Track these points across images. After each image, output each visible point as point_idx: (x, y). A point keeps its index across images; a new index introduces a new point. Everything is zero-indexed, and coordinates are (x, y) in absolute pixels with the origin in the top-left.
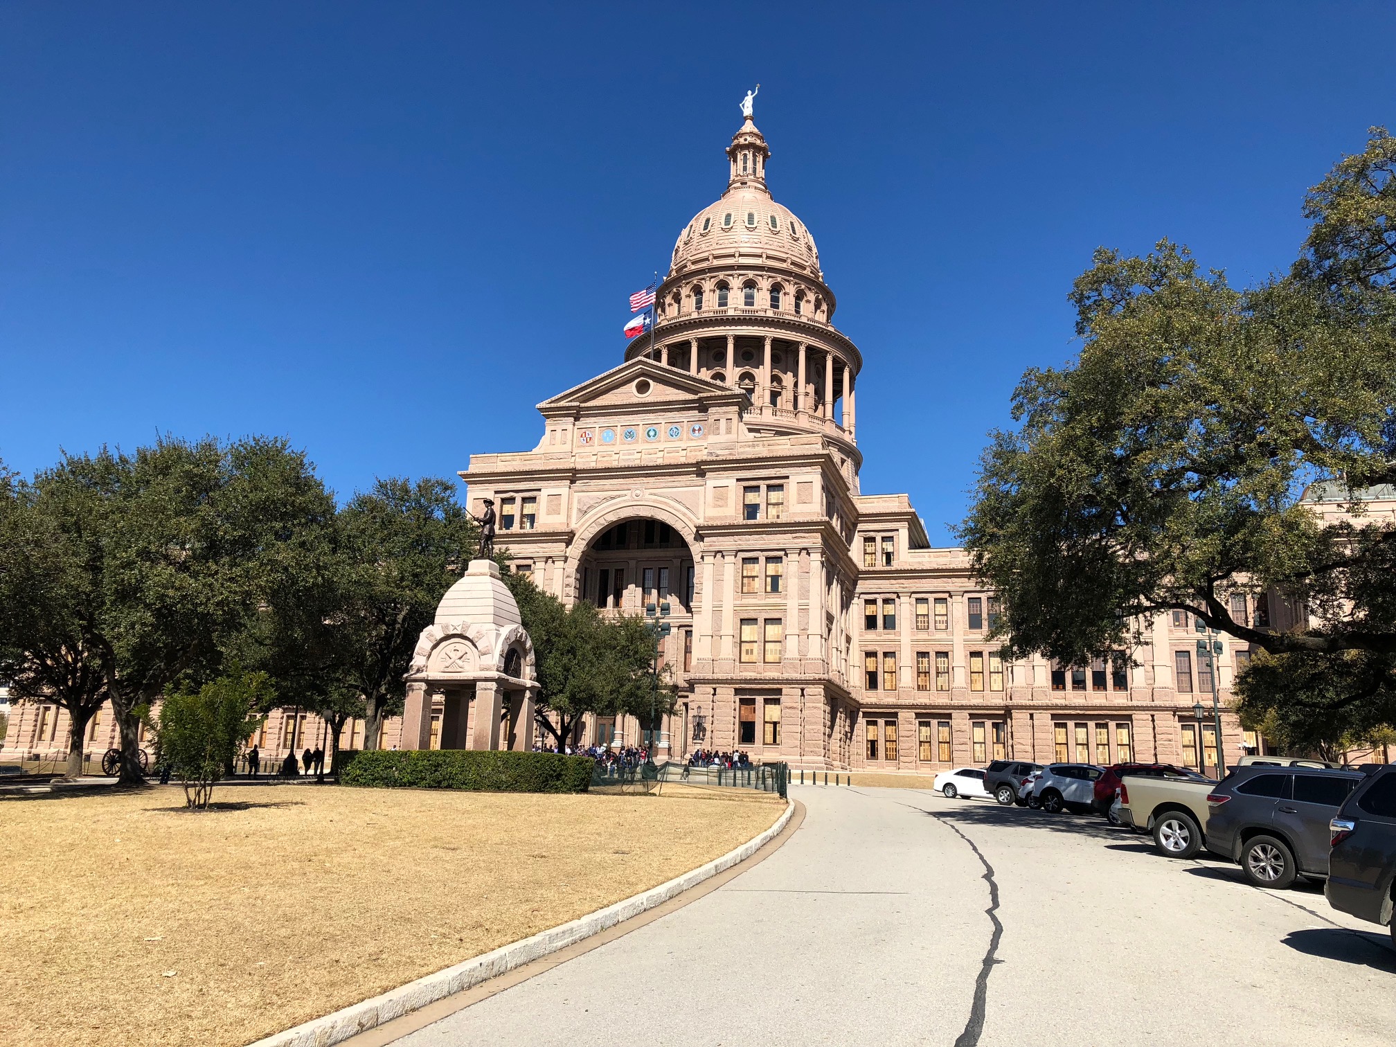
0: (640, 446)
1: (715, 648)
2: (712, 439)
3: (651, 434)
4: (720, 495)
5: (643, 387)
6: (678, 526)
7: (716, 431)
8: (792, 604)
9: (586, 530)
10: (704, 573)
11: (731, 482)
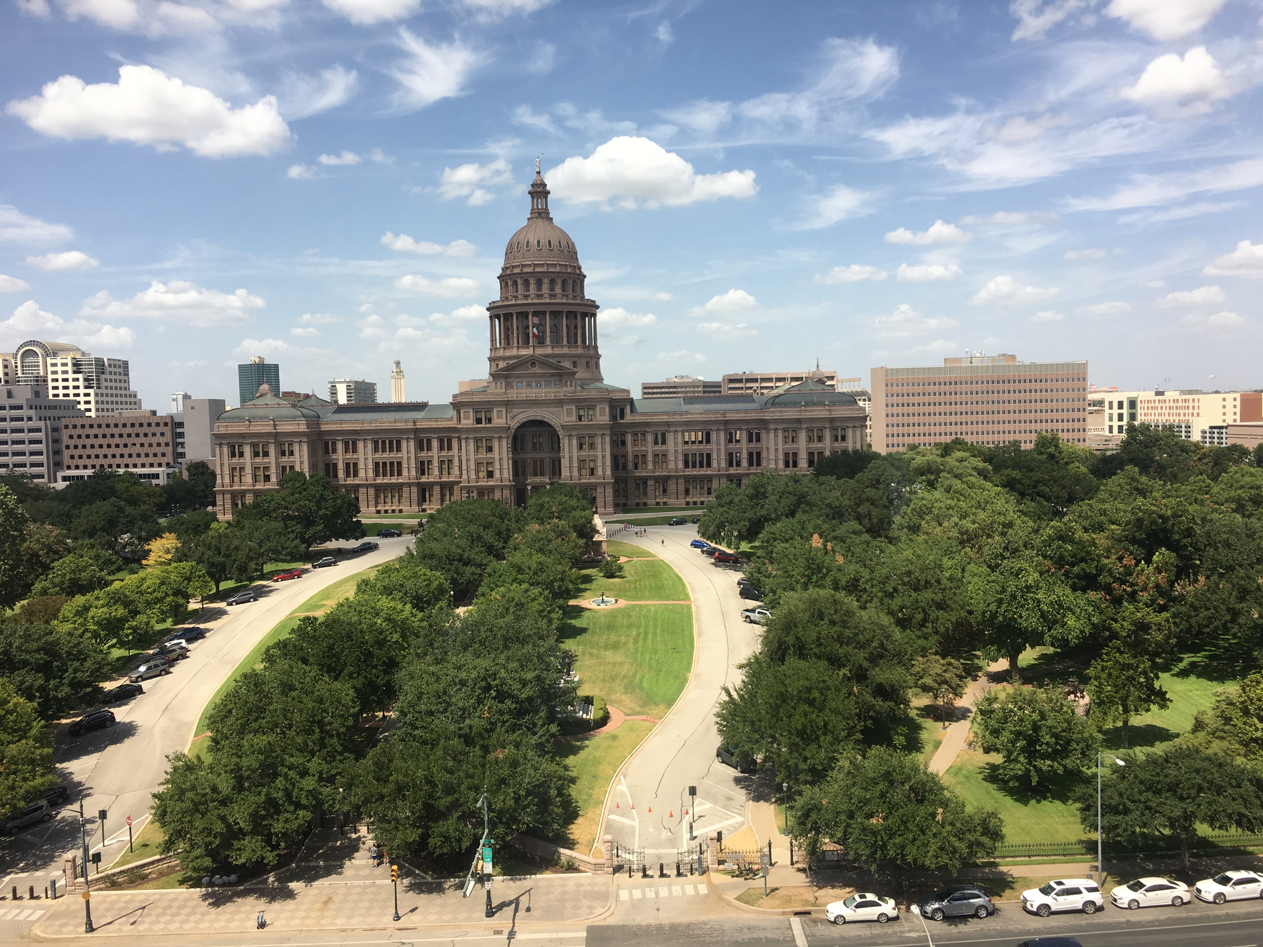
0: (534, 391)
1: (571, 471)
2: (565, 389)
3: (539, 385)
4: (569, 413)
5: (533, 364)
6: (552, 424)
7: (566, 386)
8: (600, 454)
9: (514, 424)
10: (565, 443)
11: (574, 408)
